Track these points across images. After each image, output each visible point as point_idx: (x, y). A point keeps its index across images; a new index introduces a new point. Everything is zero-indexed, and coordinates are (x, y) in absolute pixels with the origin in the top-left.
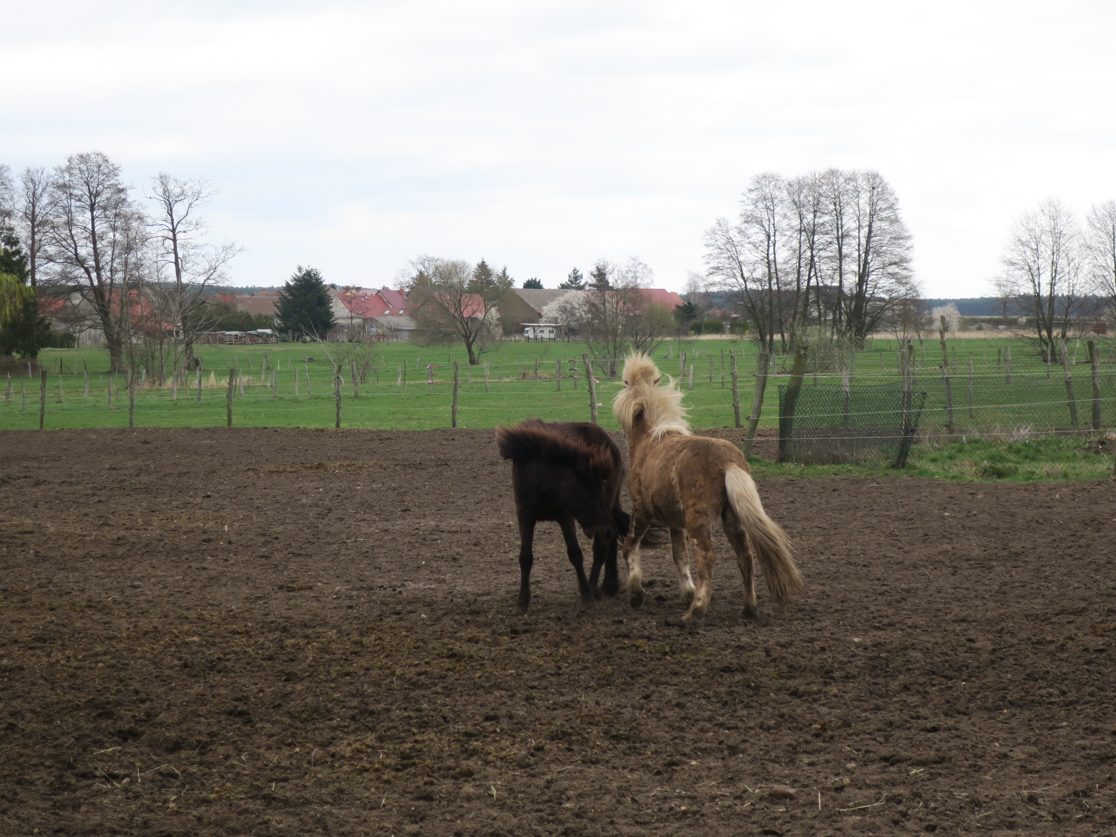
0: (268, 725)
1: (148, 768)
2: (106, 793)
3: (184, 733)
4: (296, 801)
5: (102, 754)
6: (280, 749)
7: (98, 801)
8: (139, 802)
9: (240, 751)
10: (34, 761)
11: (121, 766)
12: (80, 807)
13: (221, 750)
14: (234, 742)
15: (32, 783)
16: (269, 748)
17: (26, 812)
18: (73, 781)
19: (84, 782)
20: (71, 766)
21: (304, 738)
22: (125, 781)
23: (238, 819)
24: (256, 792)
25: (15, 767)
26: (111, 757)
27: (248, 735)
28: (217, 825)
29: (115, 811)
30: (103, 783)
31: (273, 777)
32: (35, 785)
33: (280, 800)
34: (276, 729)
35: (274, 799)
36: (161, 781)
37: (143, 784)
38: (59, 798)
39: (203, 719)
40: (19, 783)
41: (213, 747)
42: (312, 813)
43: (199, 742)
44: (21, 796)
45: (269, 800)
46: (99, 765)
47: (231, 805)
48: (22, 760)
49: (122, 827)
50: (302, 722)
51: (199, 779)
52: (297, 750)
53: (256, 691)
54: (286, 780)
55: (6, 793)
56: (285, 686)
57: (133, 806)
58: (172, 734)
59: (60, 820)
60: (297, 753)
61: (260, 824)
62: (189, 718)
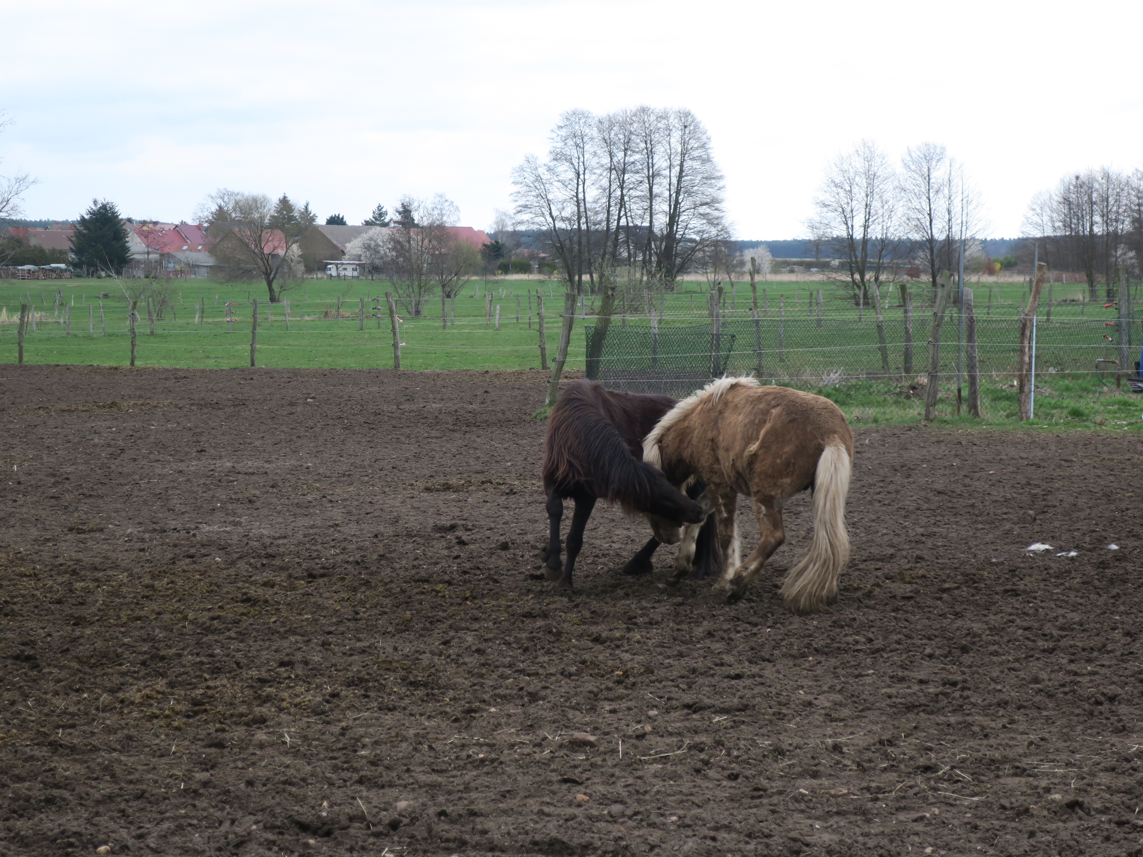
0: (55, 671)
4: (84, 748)
6: (68, 695)
9: (26, 697)
13: (6, 695)
14: (21, 687)
16: (56, 693)
21: (92, 684)
23: (23, 767)
24: (42, 739)
27: (34, 681)
31: (60, 723)
33: (67, 747)
34: (63, 674)
35: (61, 746)
42: (100, 760)
45: (55, 746)
47: (16, 752)
50: (91, 668)
52: (86, 695)
53: (43, 635)
54: (73, 726)
56: (73, 630)
60: (85, 699)
61: (46, 771)
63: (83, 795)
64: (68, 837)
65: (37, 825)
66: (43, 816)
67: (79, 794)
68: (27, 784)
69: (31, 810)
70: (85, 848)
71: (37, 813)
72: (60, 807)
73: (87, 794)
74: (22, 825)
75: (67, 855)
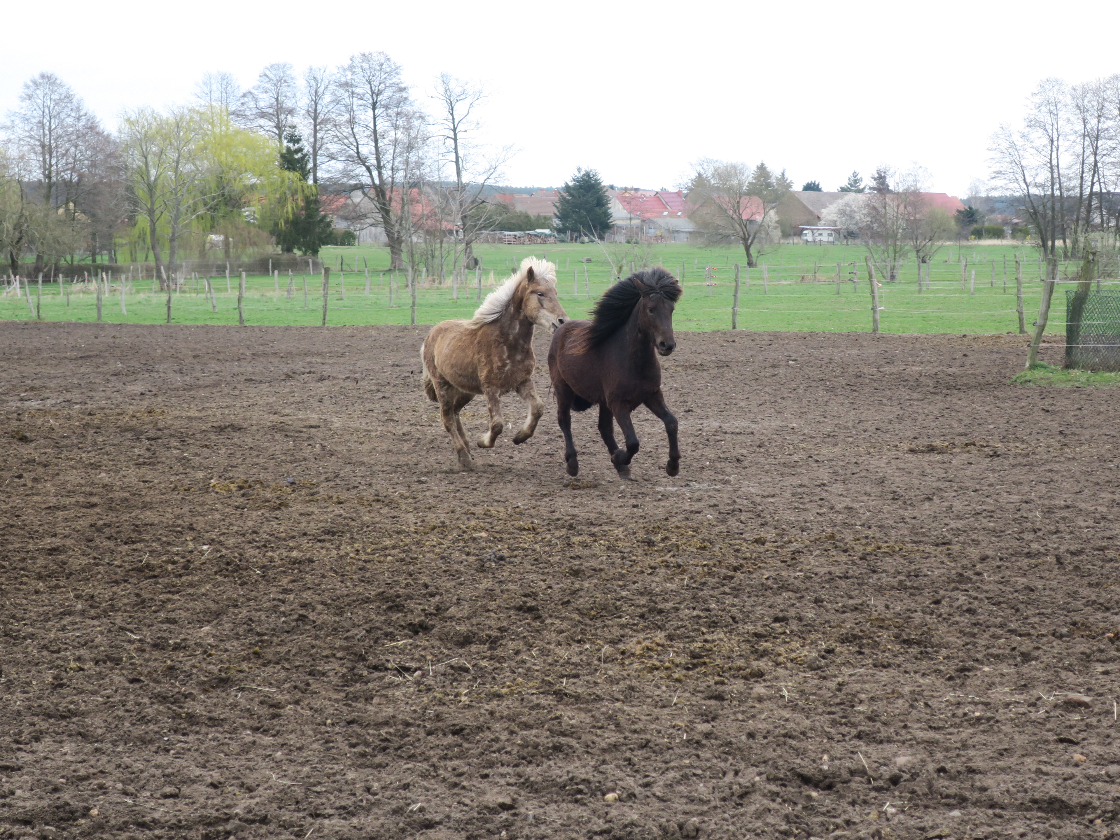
0: (557, 621)
1: (439, 661)
2: (398, 685)
3: (475, 628)
4: (588, 697)
5: (393, 647)
6: (570, 645)
7: (390, 693)
8: (431, 695)
9: (530, 646)
10: (325, 653)
11: (412, 659)
12: (372, 698)
13: (511, 645)
14: (524, 637)
15: (324, 674)
16: (559, 644)
17: (319, 703)
18: (365, 673)
19: (376, 674)
20: (362, 658)
21: (593, 635)
22: (418, 673)
23: (530, 714)
24: (547, 688)
25: (306, 659)
26: (402, 651)
27: (538, 631)
28: (509, 720)
29: (407, 703)
30: (394, 675)
31: (564, 673)
32: (327, 677)
33: (573, 697)
34: (565, 625)
35: (566, 694)
36: (453, 675)
37: (435, 677)
38: (352, 689)
39: (492, 614)
40: (311, 674)
41: (504, 642)
42: (604, 709)
43: (489, 636)
44: (314, 687)
45: (560, 695)
46: (391, 657)
47: (522, 700)
48: (313, 651)
49: (415, 719)
50: (591, 619)
51: (490, 674)
52: (587, 646)
53: (544, 587)
54: (576, 676)
55: (298, 684)
56: (573, 583)
57: (425, 699)
58: (462, 628)
59: (353, 711)
60: (586, 650)
61: (552, 719)
62: (478, 613)
63: (590, 743)
64: (577, 784)
65: (546, 772)
66: (551, 763)
67: (586, 742)
68: (534, 731)
69: (539, 757)
70: (593, 794)
71: (545, 760)
72: (567, 754)
73: (593, 743)
74: (532, 772)
75: (576, 801)
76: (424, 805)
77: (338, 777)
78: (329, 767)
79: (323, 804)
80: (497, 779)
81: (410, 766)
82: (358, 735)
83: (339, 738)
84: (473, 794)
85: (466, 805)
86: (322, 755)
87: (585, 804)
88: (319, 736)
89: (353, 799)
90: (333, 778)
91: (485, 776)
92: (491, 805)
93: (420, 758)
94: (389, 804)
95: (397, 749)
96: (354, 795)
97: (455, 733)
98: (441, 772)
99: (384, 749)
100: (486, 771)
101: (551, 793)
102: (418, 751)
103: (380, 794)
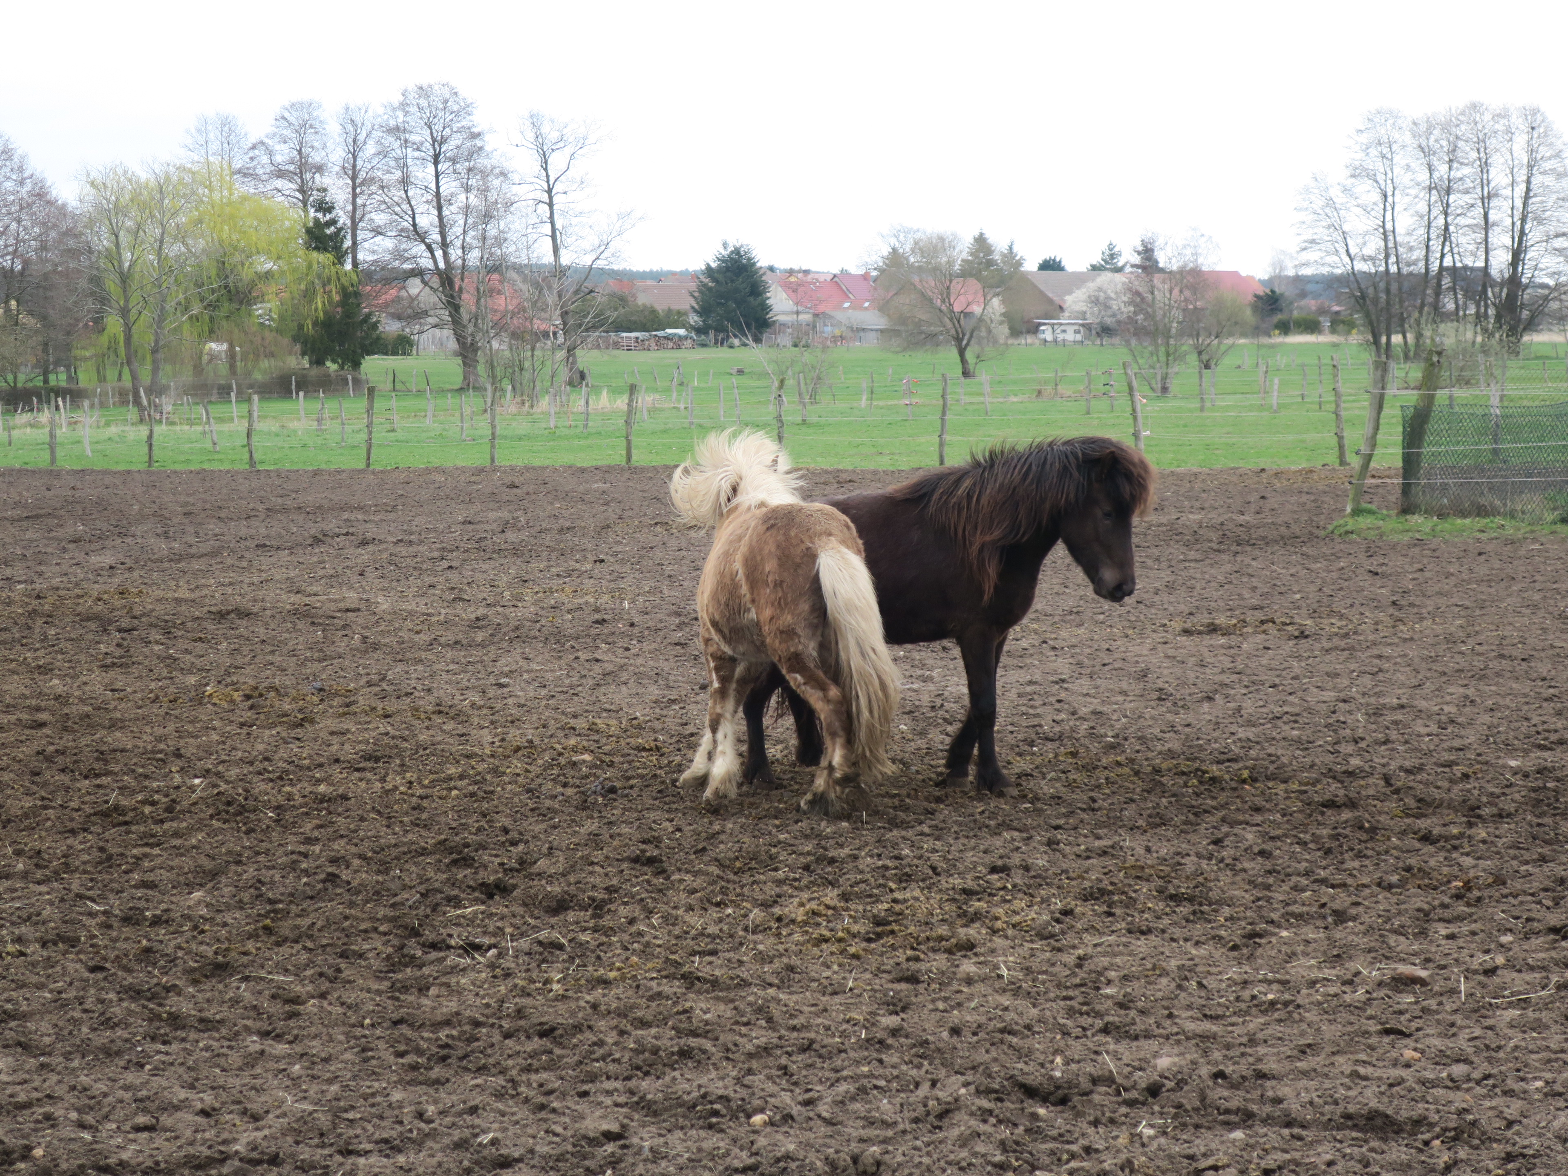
0: (688, 877)
1: (522, 935)
2: (464, 970)
3: (573, 888)
4: (729, 982)
5: (458, 916)
6: (706, 910)
7: (454, 980)
8: (510, 983)
9: (650, 912)
10: (363, 926)
11: (485, 933)
12: (428, 989)
13: (623, 911)
14: (642, 900)
15: (361, 956)
16: (691, 908)
17: (354, 996)
18: (419, 953)
19: (434, 955)
20: (415, 933)
21: (738, 895)
22: (493, 952)
23: (648, 1007)
24: (673, 970)
25: (337, 934)
26: (471, 921)
27: (660, 891)
28: (619, 1015)
29: (477, 994)
30: (459, 956)
31: (696, 948)
32: (366, 959)
33: (708, 981)
34: (699, 882)
35: (698, 979)
36: (541, 954)
37: (517, 957)
38: (400, 976)
39: (597, 869)
40: (343, 955)
41: (612, 907)
42: (751, 998)
43: (593, 900)
44: (347, 973)
45: (690, 980)
46: (455, 931)
47: (638, 987)
48: (347, 923)
49: (487, 1017)
50: (736, 874)
51: (593, 951)
52: (729, 911)
53: (671, 830)
54: (714, 953)
55: (325, 969)
56: (711, 823)
57: (502, 988)
58: (555, 889)
59: (401, 1007)
60: (728, 916)
61: (678, 1013)
62: (578, 867)
63: (730, 1046)
64: (711, 1103)
65: (668, 1087)
66: (677, 1074)
67: (725, 1044)
68: (653, 1031)
69: (660, 1066)
70: (734, 1117)
71: (667, 1070)
72: (699, 1062)
73: (736, 1045)
74: (648, 1087)
75: (711, 1127)
76: (499, 1135)
77: (379, 1099)
78: (367, 1085)
79: (357, 1136)
80: (601, 1098)
81: (479, 1081)
82: (408, 1040)
83: (382, 1045)
84: (567, 1120)
85: (557, 1135)
86: (357, 1068)
87: (722, 1131)
88: (353, 1042)
89: (399, 1128)
90: (371, 1100)
91: (585, 1094)
92: (591, 1134)
93: (493, 1070)
94: (449, 1134)
95: (461, 1059)
96: (401, 1123)
97: (542, 1035)
98: (522, 1089)
99: (444, 1059)
100: (586, 1087)
101: (675, 1115)
102: (491, 1061)
103: (438, 1121)
